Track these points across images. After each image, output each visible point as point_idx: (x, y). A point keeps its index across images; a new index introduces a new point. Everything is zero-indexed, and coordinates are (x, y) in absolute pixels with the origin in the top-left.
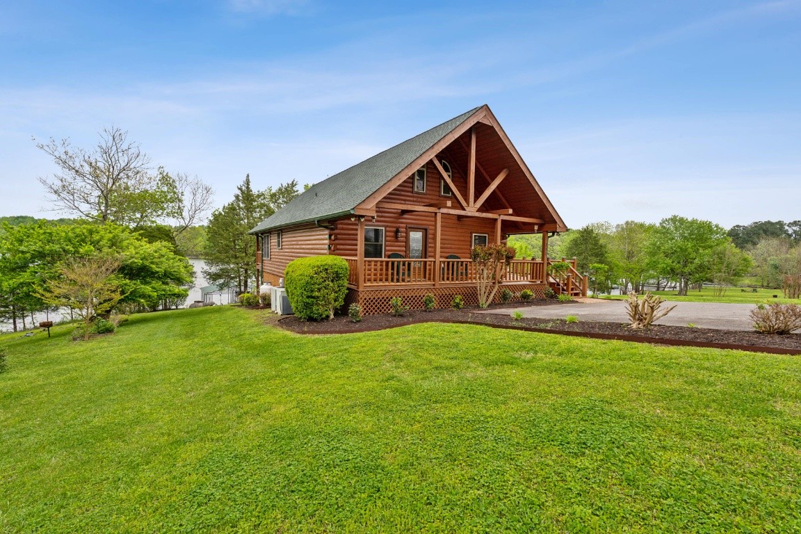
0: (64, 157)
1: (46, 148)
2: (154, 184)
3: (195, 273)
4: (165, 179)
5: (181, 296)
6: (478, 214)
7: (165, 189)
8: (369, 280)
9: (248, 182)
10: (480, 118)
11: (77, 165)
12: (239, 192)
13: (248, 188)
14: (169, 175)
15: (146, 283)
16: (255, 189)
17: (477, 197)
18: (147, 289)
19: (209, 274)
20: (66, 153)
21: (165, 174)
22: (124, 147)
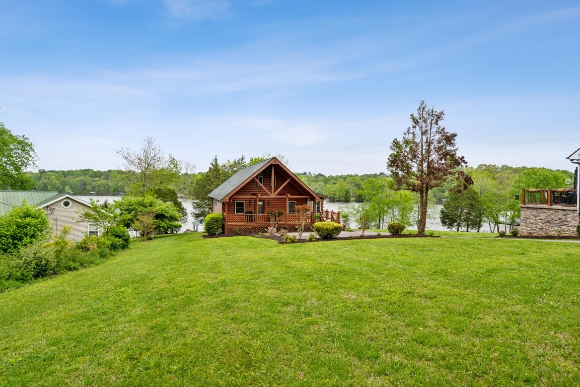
0: (127, 156)
1: (120, 153)
2: (167, 164)
3: (187, 213)
4: (173, 161)
5: (179, 227)
6: (276, 197)
7: (172, 166)
8: (230, 222)
9: (216, 160)
10: (272, 162)
11: (132, 159)
12: (211, 166)
13: (216, 163)
14: (175, 158)
15: (163, 221)
16: (220, 163)
17: (275, 192)
18: (163, 224)
19: (195, 214)
20: (128, 154)
21: (172, 158)
22: (153, 147)
